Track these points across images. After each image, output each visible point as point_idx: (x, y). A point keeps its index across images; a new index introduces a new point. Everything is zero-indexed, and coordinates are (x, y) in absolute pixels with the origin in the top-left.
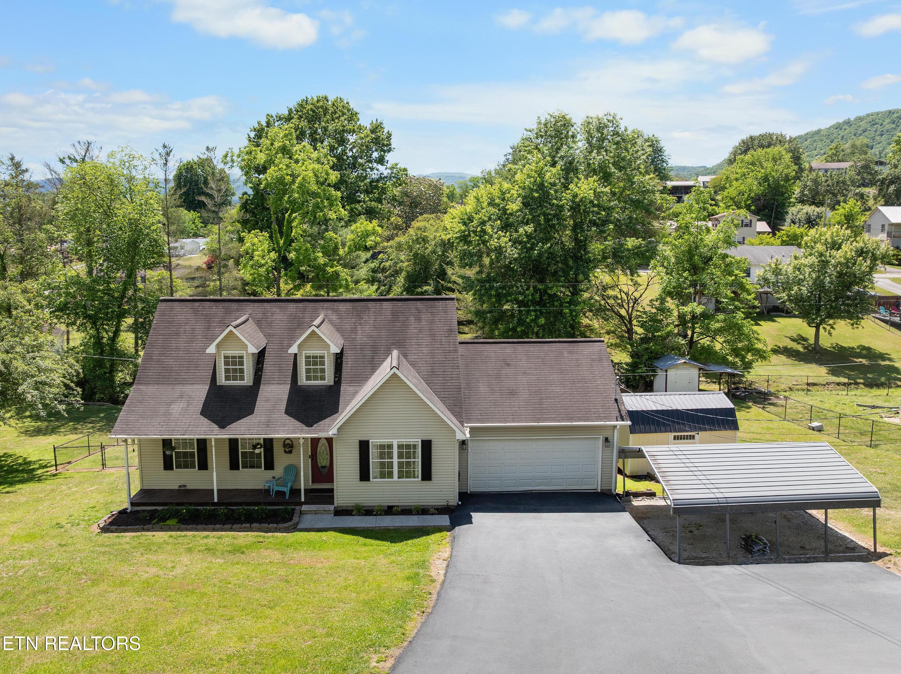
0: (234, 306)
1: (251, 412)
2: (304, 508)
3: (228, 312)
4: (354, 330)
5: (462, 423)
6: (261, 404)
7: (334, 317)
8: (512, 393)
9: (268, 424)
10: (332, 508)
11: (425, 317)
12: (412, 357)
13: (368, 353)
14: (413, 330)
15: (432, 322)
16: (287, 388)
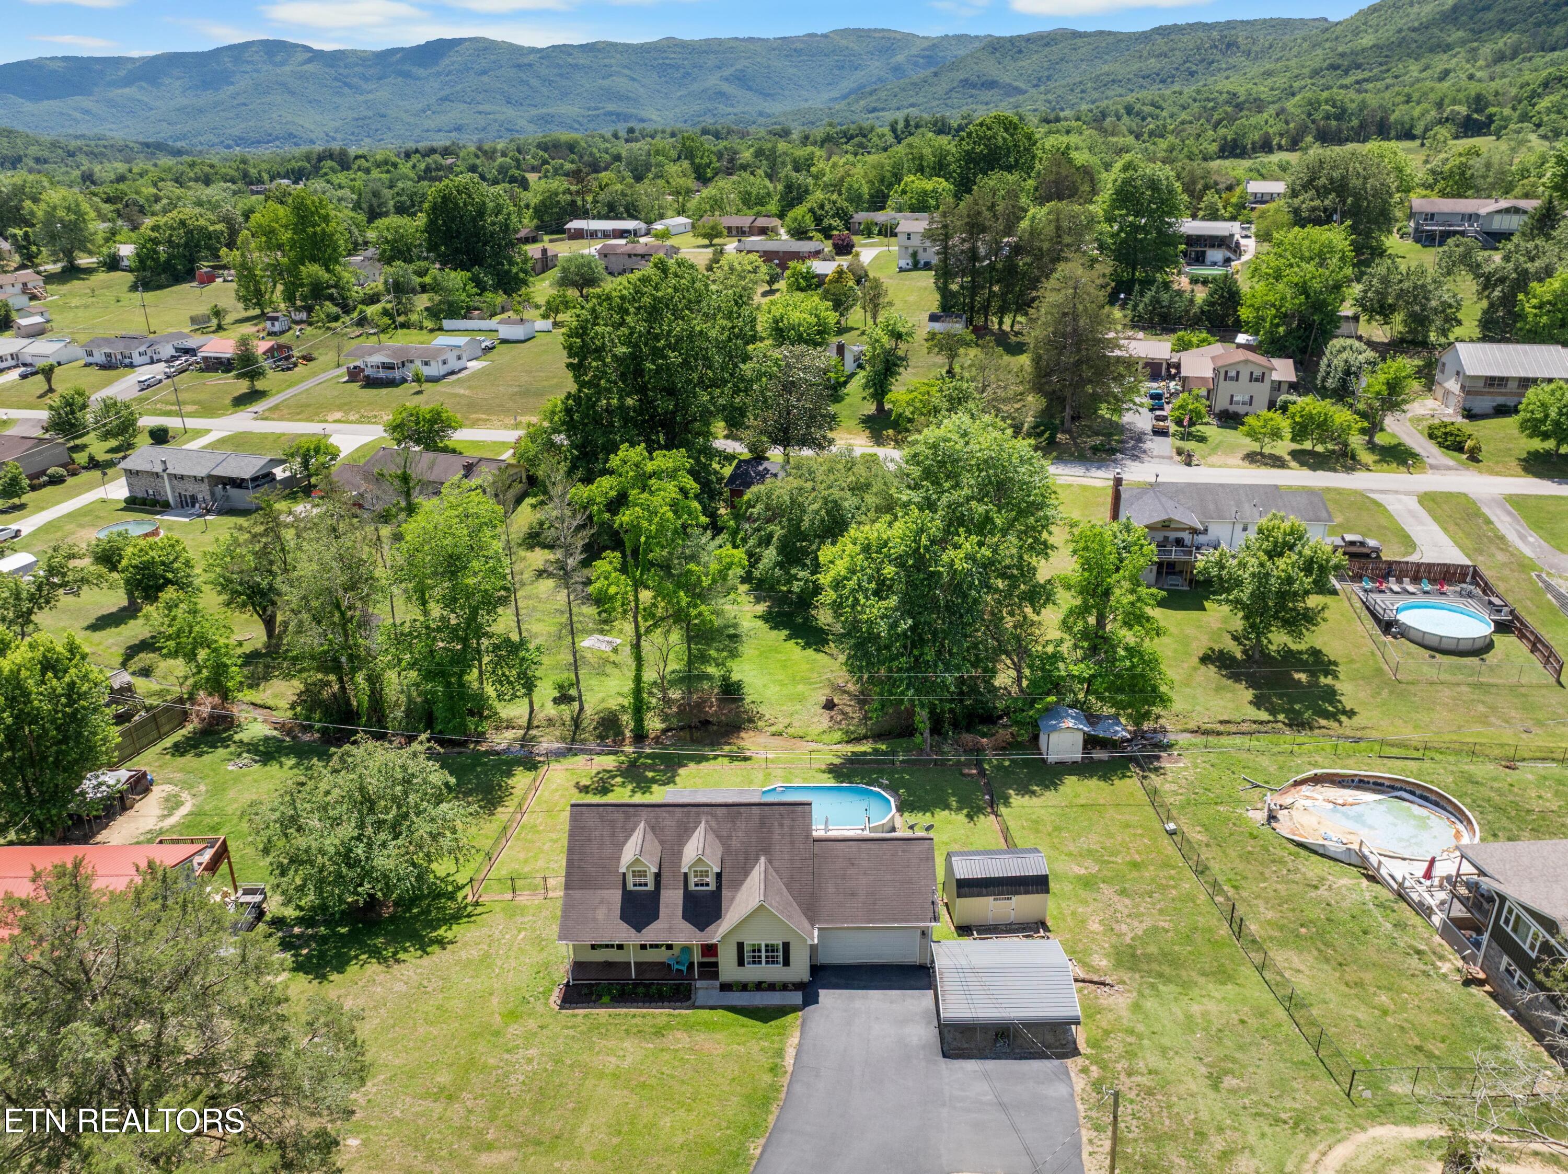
0: (631, 810)
1: (656, 917)
2: (699, 984)
3: (627, 817)
4: (729, 837)
5: (813, 925)
6: (663, 911)
7: (713, 823)
8: (853, 894)
9: (670, 930)
10: (717, 984)
11: (787, 822)
12: (776, 864)
13: (741, 859)
14: (776, 837)
15: (792, 828)
16: (681, 892)
